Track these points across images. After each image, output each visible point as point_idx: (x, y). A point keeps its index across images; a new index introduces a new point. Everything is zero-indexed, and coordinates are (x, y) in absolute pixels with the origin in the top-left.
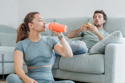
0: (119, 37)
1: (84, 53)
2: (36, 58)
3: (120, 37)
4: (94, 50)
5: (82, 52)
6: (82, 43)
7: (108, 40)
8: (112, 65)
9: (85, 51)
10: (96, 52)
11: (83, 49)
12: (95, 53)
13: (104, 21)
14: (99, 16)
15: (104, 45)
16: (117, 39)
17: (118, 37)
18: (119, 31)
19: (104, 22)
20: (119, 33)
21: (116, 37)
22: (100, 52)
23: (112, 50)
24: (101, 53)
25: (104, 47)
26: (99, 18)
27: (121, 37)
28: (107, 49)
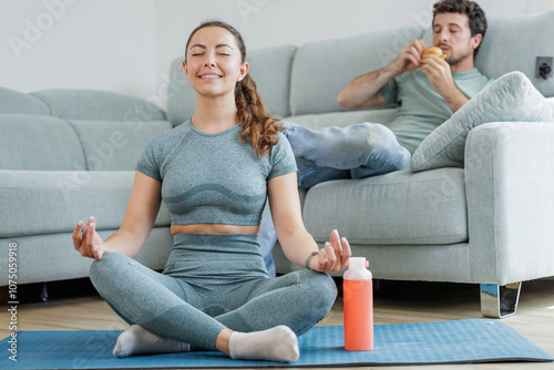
0: (517, 94)
1: (393, 169)
2: (195, 190)
3: (521, 95)
4: (425, 155)
5: (383, 164)
6: (380, 132)
7: (476, 110)
8: (492, 205)
9: (393, 160)
10: (434, 162)
11: (385, 153)
12: (429, 164)
13: (473, 40)
14: (452, 24)
15: (462, 130)
16: (509, 103)
17: (514, 95)
18: (517, 72)
19: (476, 45)
20: (517, 78)
21: (507, 95)
22: (448, 162)
23: (491, 146)
24: (453, 163)
25: (461, 138)
26: (452, 32)
27: (526, 96)
28: (472, 144)
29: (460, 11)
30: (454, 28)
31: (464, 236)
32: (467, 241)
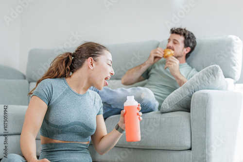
0: (216, 76)
1: (151, 110)
3: (218, 76)
4: (169, 105)
5: (147, 108)
6: (147, 92)
7: (196, 83)
8: (205, 132)
9: (152, 106)
10: (174, 108)
11: (149, 103)
12: (171, 109)
13: (185, 49)
15: (188, 93)
16: (212, 80)
18: (216, 65)
20: (217, 69)
21: (212, 76)
22: (181, 108)
23: (205, 103)
24: (183, 109)
25: (188, 97)
27: (220, 77)
28: (195, 100)
29: (180, 34)
30: (176, 42)
31: (189, 147)
32: (190, 149)
